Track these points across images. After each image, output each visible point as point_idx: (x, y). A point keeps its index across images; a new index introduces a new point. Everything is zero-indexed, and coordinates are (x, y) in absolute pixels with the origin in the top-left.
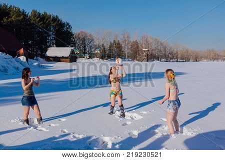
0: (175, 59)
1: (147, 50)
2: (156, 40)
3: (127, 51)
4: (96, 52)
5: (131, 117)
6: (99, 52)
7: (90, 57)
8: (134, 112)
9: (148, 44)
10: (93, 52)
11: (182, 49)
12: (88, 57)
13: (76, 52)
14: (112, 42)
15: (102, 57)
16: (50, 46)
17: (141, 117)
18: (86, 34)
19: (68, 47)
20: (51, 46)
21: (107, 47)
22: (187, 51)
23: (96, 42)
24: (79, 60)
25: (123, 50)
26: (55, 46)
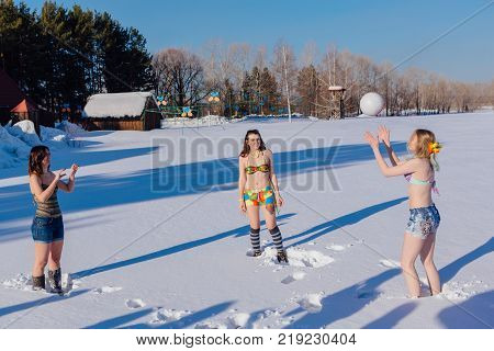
0: (412, 107)
1: (339, 88)
2: (361, 61)
3: (288, 93)
4: (211, 99)
5: (303, 261)
6: (217, 99)
7: (196, 114)
8: (312, 248)
9: (341, 74)
10: (204, 101)
11: (428, 82)
12: (191, 115)
13: (158, 104)
14: (251, 73)
15: (227, 113)
16: (93, 92)
17: (331, 260)
18: (182, 56)
19: (139, 90)
20: (96, 92)
21: (237, 86)
22: (443, 87)
23: (210, 76)
24: (167, 122)
25: (278, 91)
26: (104, 89)
